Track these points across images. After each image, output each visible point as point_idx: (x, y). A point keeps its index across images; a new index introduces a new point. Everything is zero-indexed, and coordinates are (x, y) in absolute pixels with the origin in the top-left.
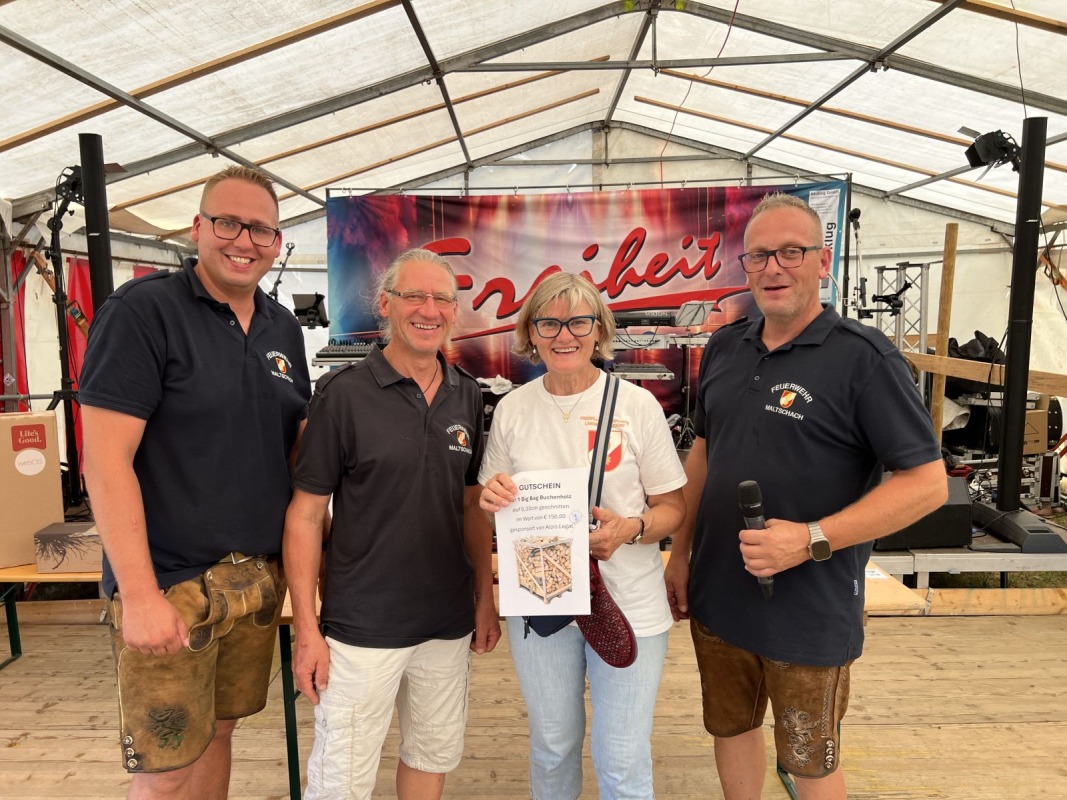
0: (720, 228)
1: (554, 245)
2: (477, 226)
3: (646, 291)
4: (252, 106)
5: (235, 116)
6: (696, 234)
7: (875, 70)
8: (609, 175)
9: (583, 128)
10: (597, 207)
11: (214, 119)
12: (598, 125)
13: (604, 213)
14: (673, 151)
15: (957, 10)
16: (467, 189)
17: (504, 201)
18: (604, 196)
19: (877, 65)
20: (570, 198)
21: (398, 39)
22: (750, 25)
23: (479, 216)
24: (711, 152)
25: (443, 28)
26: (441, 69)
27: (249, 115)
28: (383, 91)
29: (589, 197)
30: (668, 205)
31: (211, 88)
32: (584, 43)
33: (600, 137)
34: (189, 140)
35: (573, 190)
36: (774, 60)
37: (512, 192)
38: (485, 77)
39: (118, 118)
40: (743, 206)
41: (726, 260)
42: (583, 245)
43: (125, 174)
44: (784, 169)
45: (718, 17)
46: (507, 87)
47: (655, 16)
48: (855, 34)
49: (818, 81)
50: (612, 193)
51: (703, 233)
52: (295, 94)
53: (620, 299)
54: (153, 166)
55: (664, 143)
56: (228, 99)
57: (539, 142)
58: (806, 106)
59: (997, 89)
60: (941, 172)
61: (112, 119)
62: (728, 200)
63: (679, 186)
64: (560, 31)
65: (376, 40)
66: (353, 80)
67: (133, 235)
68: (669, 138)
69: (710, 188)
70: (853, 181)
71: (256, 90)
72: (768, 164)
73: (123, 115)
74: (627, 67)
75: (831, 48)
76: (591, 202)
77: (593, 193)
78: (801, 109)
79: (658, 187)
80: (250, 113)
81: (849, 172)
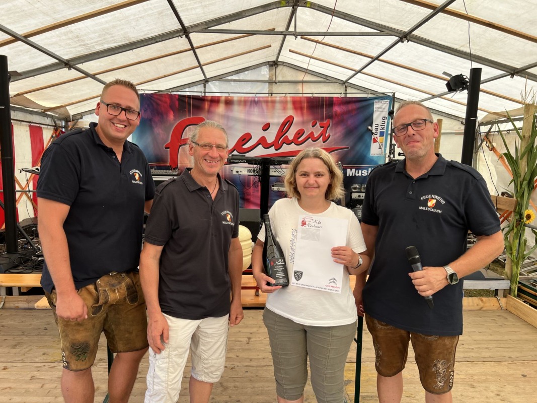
0: (330, 117)
1: (248, 122)
2: (209, 111)
3: (293, 147)
4: (88, 44)
5: (80, 49)
6: (318, 119)
7: (403, 42)
8: (276, 89)
9: (264, 64)
10: (270, 104)
11: (69, 50)
12: (272, 63)
13: (273, 107)
14: (308, 78)
15: (440, 13)
16: (205, 92)
17: (223, 99)
18: (273, 99)
19: (404, 39)
20: (256, 99)
21: (164, 14)
22: (343, 17)
23: (210, 106)
24: (327, 79)
25: (188, 10)
26: (188, 30)
27: (87, 49)
28: (158, 40)
29: (266, 99)
30: (305, 105)
31: (65, 34)
32: (262, 21)
33: (273, 70)
34: (55, 61)
35: (258, 95)
36: (354, 34)
37: (227, 95)
38: (211, 35)
39: (16, 47)
40: (342, 106)
41: (333, 133)
42: (262, 123)
43: (22, 77)
44: (363, 89)
45: (327, 11)
46: (223, 41)
47: (296, 9)
48: (393, 23)
49: (377, 46)
50: (278, 98)
51: (322, 119)
52: (111, 39)
53: (280, 151)
54: (37, 73)
55: (304, 73)
56: (75, 40)
57: (242, 70)
58: (372, 58)
59: (461, 53)
60: (437, 94)
61: (13, 48)
62: (335, 103)
63: (310, 95)
64: (249, 14)
65: (152, 13)
66: (142, 34)
67: (28, 109)
68: (306, 71)
69: (326, 97)
70: (396, 96)
71: (90, 36)
72: (354, 86)
73: (19, 46)
74: (284, 34)
75: (382, 30)
76: (267, 102)
77: (268, 97)
78: (370, 60)
79: (301, 95)
80: (88, 48)
81: (394, 92)
